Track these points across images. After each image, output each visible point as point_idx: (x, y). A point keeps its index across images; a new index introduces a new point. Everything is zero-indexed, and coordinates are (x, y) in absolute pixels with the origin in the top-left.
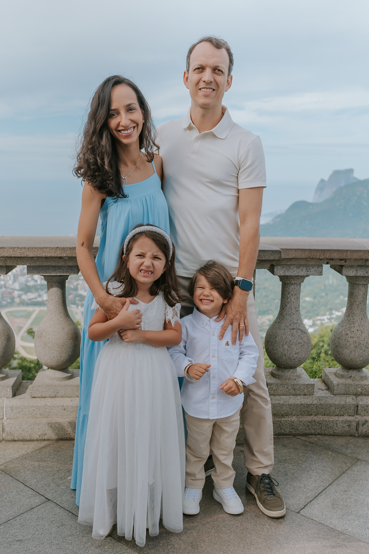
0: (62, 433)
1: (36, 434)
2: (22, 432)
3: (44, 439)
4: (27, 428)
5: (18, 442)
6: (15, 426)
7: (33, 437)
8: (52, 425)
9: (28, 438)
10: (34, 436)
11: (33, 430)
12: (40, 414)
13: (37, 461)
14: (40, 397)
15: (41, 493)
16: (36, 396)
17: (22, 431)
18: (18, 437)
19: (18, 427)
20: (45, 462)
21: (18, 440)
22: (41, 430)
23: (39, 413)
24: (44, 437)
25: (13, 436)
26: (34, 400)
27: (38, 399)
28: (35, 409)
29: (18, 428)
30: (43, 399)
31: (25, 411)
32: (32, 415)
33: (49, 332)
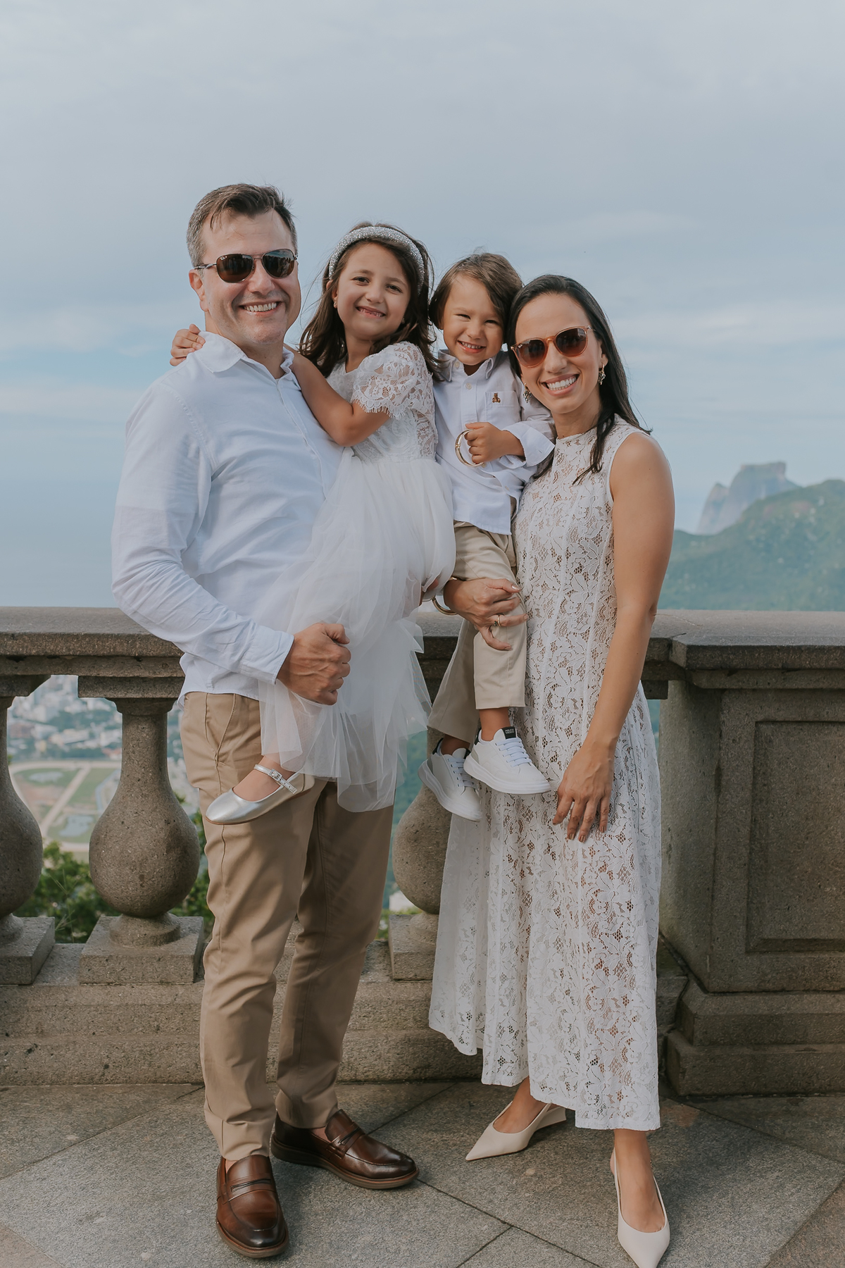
0: (466, 1063)
1: (407, 1065)
2: (376, 1063)
3: (425, 1079)
4: (388, 1052)
5: (366, 1086)
6: (361, 1049)
7: (400, 1073)
8: (443, 1045)
9: (389, 1075)
10: (403, 1069)
11: (402, 1058)
12: (415, 1020)
13: (432, 1130)
14: (411, 980)
15: (484, 1210)
16: (404, 977)
17: (376, 1060)
18: (366, 1074)
19: (367, 1049)
20: (455, 1132)
21: (365, 1081)
22: (418, 1057)
23: (412, 1016)
24: (426, 1072)
25: (353, 1072)
26: (400, 986)
27: (409, 985)
28: (404, 1007)
29: (368, 1051)
30: (419, 985)
31: (381, 1013)
32: (396, 1022)
33: (437, 829)
